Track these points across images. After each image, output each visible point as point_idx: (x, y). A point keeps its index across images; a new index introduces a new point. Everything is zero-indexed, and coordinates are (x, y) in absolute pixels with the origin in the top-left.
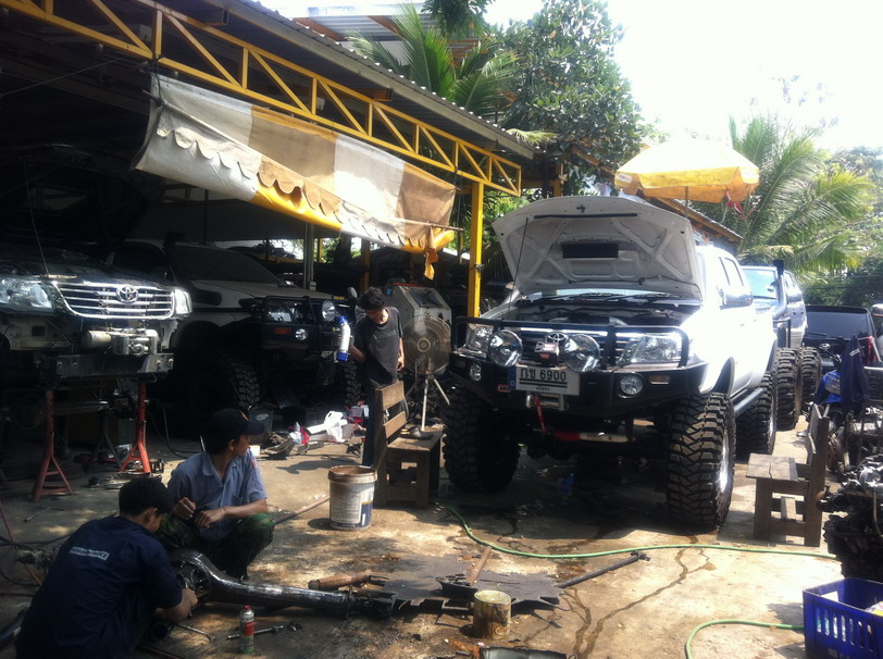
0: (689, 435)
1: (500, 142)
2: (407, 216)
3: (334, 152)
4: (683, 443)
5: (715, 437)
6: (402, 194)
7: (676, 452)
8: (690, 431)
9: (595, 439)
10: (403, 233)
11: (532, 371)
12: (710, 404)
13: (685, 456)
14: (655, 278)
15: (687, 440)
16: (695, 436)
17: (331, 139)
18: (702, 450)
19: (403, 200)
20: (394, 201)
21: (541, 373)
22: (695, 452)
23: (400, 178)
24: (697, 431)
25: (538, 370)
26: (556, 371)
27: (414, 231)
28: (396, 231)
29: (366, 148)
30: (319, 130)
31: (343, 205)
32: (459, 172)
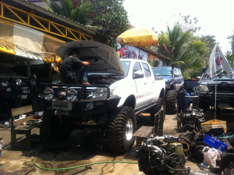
0: (114, 122)
1: (82, 29)
2: (47, 51)
3: (13, 29)
4: (112, 125)
5: (122, 122)
6: (44, 44)
7: (110, 128)
8: (114, 120)
9: (87, 124)
10: (44, 56)
11: (57, 102)
12: (123, 111)
13: (112, 129)
14: (110, 69)
15: (113, 124)
16: (116, 122)
17: (11, 25)
18: (118, 127)
19: (44, 45)
20: (41, 46)
21: (60, 103)
22: (115, 128)
23: (43, 39)
24: (117, 120)
25: (59, 101)
26: (65, 102)
27: (48, 56)
28: (40, 56)
29: (27, 28)
30: (5, 22)
31: (16, 47)
32: (67, 38)
